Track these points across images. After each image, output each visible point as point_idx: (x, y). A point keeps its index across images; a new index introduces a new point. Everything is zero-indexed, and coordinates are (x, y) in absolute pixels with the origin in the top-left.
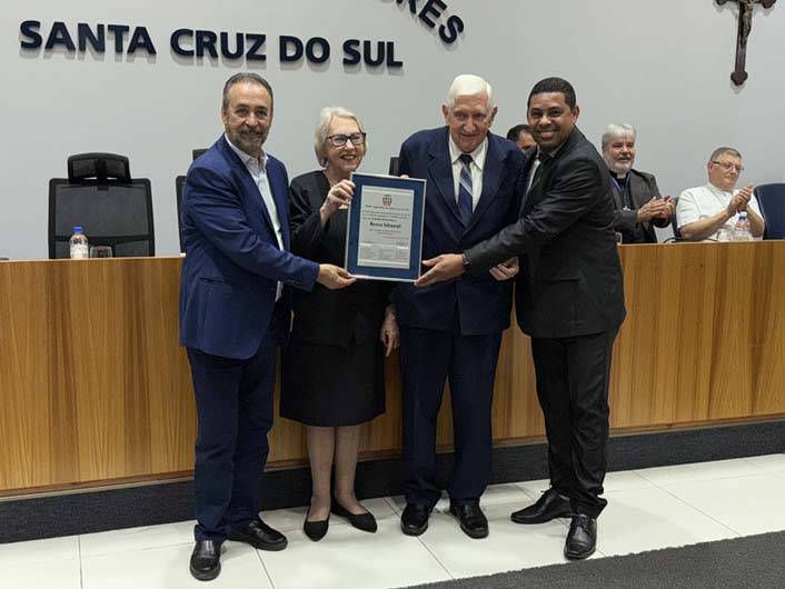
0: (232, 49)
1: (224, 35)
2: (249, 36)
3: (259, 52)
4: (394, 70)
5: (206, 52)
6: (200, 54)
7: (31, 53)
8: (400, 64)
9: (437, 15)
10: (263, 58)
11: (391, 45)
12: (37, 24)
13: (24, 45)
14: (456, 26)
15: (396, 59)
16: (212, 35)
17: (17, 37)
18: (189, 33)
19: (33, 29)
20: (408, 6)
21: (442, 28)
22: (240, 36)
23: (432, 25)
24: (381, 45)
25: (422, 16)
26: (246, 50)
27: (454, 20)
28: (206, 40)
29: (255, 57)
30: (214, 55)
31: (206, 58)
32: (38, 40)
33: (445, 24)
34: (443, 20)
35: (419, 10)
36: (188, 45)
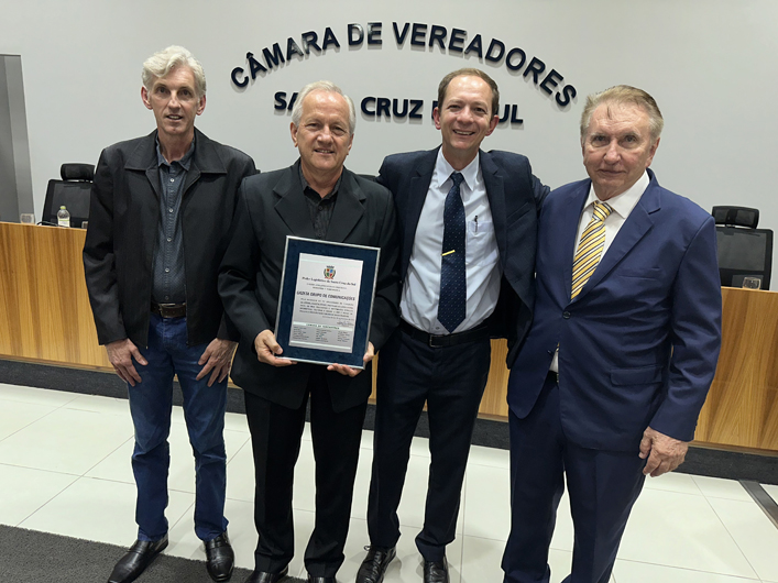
0: (400, 111)
1: (396, 101)
2: (412, 101)
3: (418, 113)
4: (516, 126)
5: (383, 112)
6: (379, 114)
7: (281, 112)
8: (521, 121)
9: (555, 85)
10: (420, 116)
11: (515, 107)
12: (284, 94)
13: (276, 107)
14: (570, 94)
15: (518, 117)
16: (387, 101)
17: (273, 102)
18: (374, 99)
19: (282, 98)
20: (532, 78)
21: (558, 94)
22: (406, 102)
23: (550, 92)
24: (507, 107)
25: (543, 85)
26: (409, 111)
27: (569, 88)
28: (384, 104)
29: (415, 116)
30: (388, 114)
31: (383, 116)
32: (284, 103)
33: (561, 92)
34: (560, 88)
35: (540, 81)
36: (372, 108)
